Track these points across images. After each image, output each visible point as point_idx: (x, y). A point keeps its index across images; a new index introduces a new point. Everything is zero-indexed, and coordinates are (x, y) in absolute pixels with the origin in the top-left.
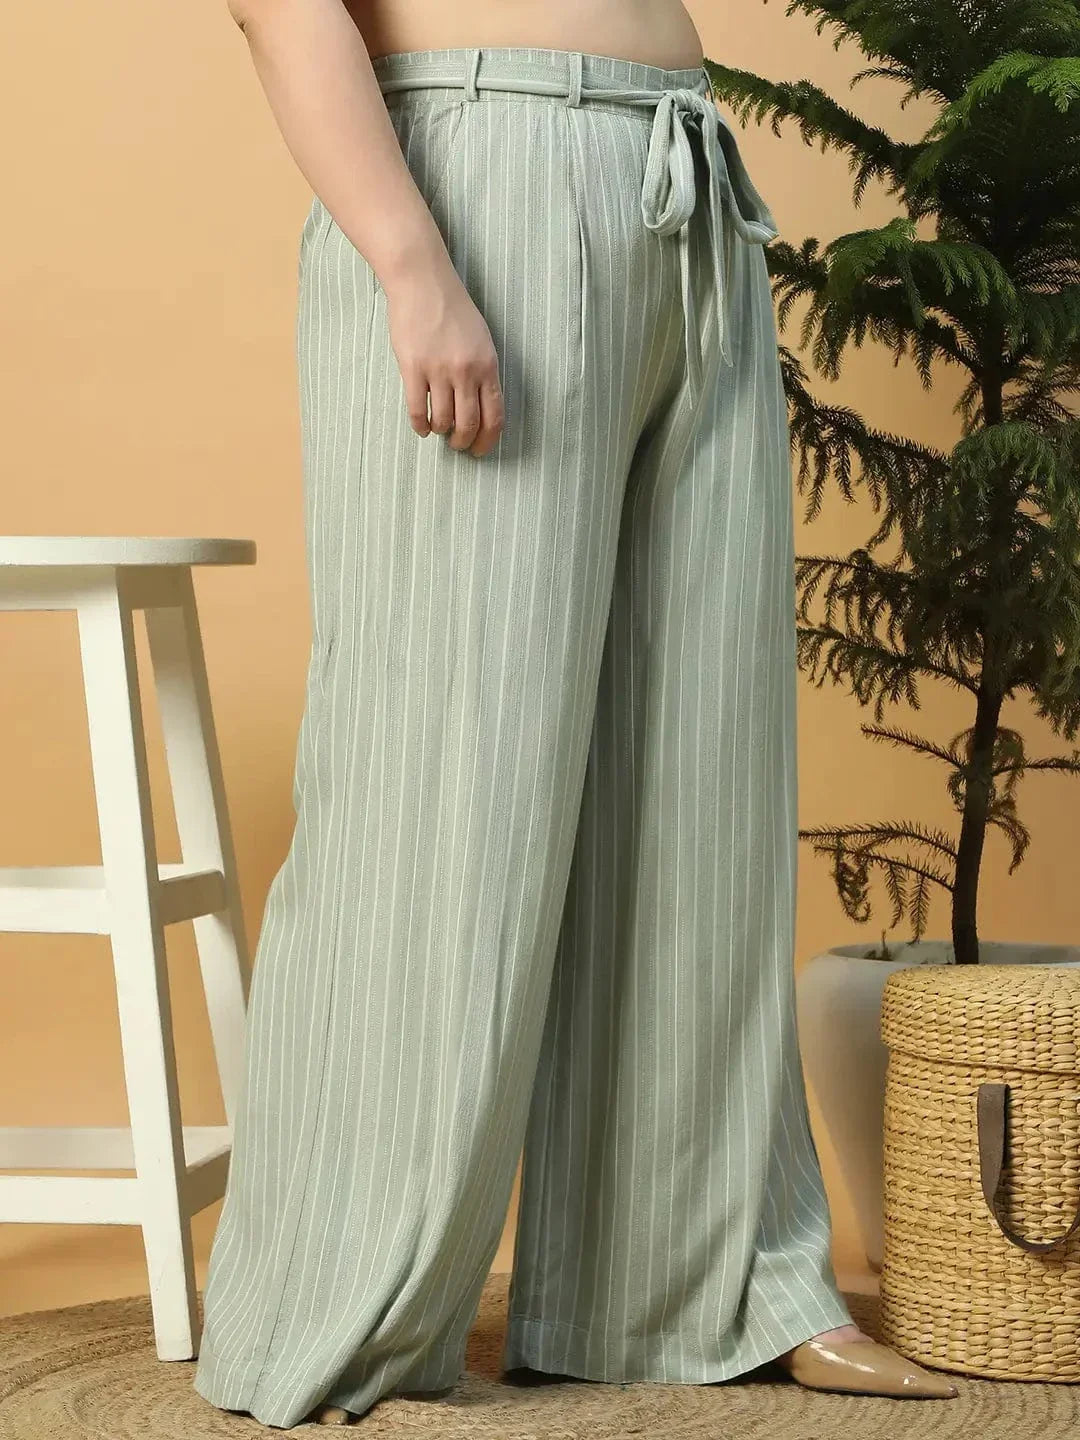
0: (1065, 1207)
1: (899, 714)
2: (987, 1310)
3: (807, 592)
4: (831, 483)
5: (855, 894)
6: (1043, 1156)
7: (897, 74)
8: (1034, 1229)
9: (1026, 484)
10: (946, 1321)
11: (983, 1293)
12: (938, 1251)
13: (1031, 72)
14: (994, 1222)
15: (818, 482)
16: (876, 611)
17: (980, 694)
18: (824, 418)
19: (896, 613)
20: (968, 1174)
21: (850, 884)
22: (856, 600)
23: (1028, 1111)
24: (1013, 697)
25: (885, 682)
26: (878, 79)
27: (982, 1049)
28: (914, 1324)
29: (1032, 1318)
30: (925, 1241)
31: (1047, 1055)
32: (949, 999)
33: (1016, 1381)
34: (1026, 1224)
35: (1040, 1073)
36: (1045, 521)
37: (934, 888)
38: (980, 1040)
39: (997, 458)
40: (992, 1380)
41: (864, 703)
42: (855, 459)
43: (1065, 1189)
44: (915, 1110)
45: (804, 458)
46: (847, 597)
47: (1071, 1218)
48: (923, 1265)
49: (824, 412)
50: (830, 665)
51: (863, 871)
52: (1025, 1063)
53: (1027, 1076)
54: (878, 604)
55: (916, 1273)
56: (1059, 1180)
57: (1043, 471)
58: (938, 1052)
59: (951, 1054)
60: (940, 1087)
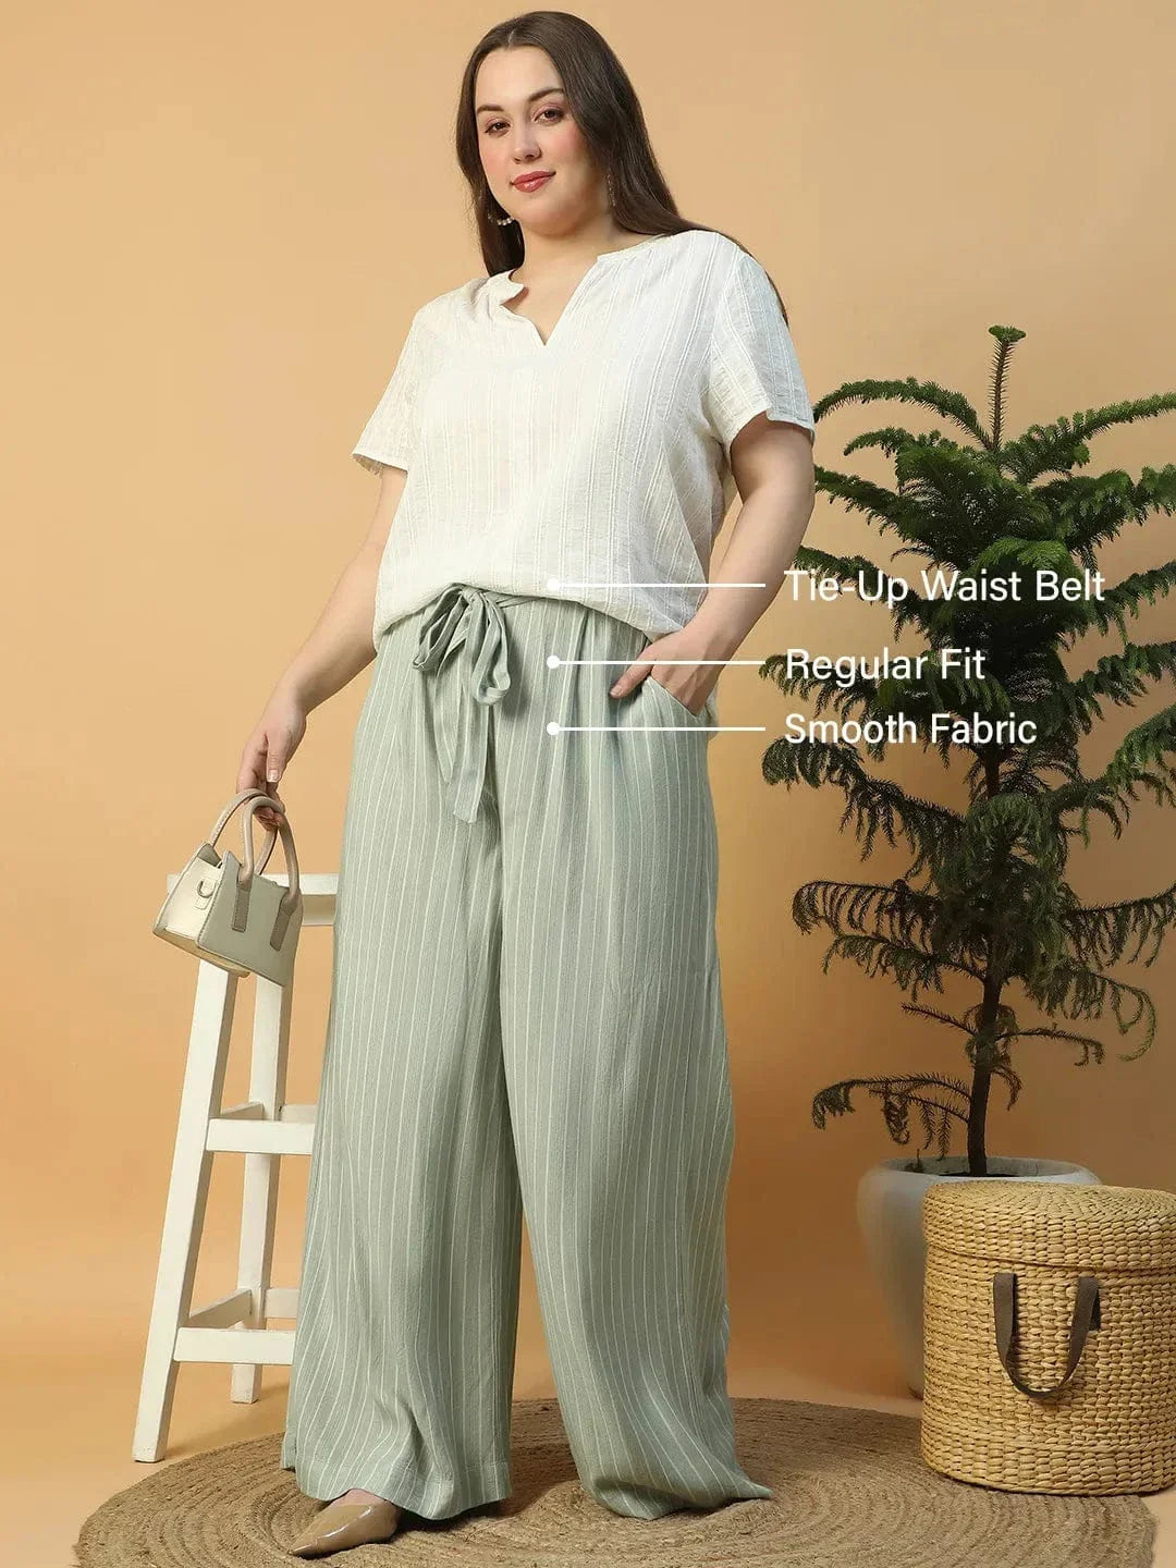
0: (1058, 1365)
1: (928, 997)
2: (1002, 1439)
3: (863, 908)
4: (880, 833)
5: (898, 1124)
6: (1042, 1327)
7: (924, 551)
8: (1035, 1381)
9: (1019, 833)
10: (971, 1447)
11: (998, 1427)
12: (965, 1395)
13: (1020, 551)
14: (1006, 1375)
15: (871, 832)
16: (912, 923)
17: (985, 981)
18: (874, 788)
19: (926, 925)
20: (987, 1339)
21: (894, 1117)
22: (897, 914)
23: (1030, 1293)
24: (1008, 983)
25: (918, 973)
26: (910, 555)
27: (996, 1247)
28: (948, 1448)
29: (1035, 1446)
30: (956, 1387)
31: (1045, 1252)
32: (972, 1210)
33: (1022, 1493)
34: (1029, 1376)
35: (1039, 1266)
36: (1030, 860)
37: (955, 1122)
38: (995, 1241)
39: (999, 818)
40: (1006, 1491)
41: (904, 988)
42: (896, 815)
43: (1057, 1352)
44: (947, 1290)
45: (860, 815)
46: (891, 912)
47: (1062, 1372)
48: (953, 1405)
49: (874, 784)
50: (880, 962)
51: (904, 1107)
52: (1029, 1258)
53: (1029, 1267)
54: (913, 918)
55: (949, 1410)
56: (1053, 1344)
57: (1032, 827)
58: (964, 1248)
59: (974, 1250)
60: (965, 1274)
